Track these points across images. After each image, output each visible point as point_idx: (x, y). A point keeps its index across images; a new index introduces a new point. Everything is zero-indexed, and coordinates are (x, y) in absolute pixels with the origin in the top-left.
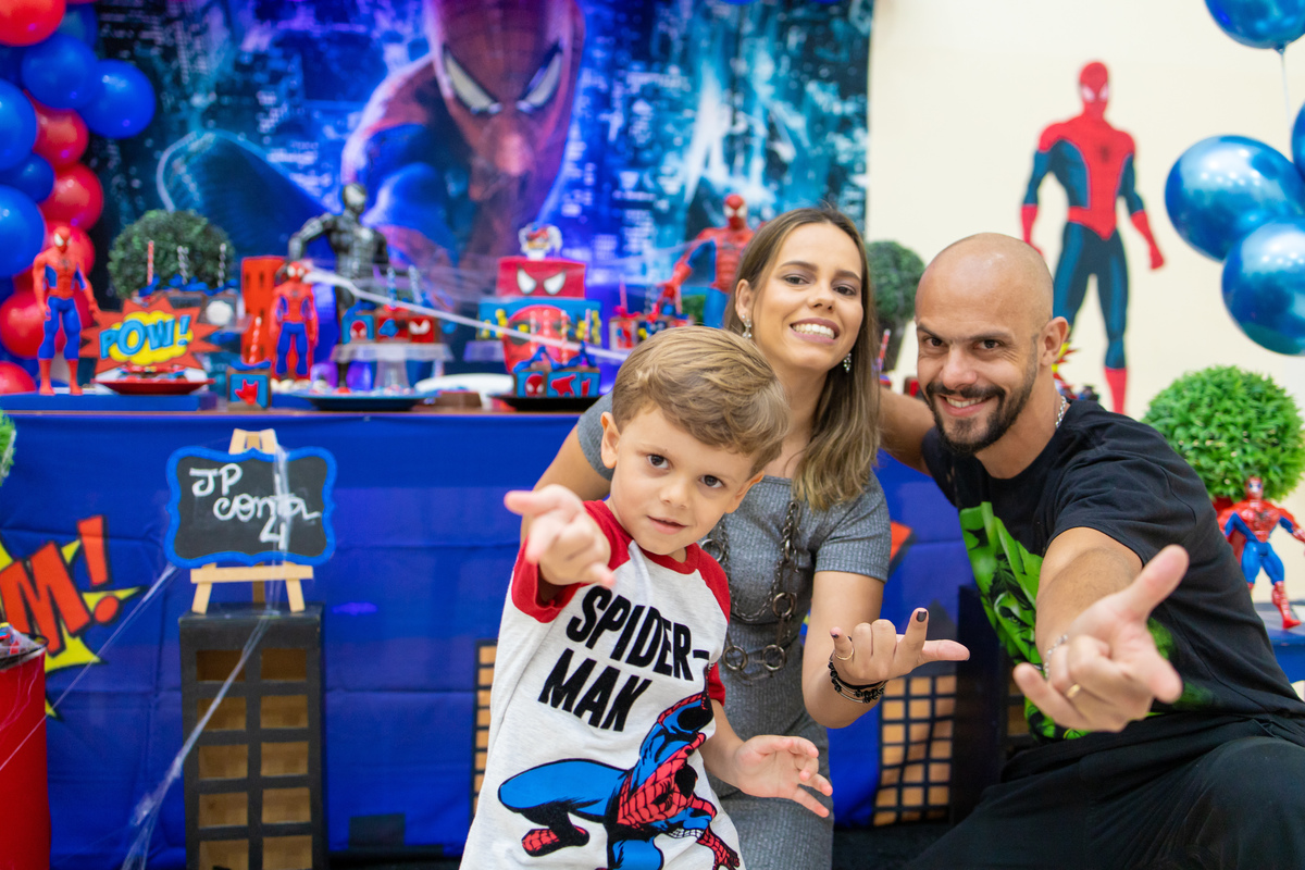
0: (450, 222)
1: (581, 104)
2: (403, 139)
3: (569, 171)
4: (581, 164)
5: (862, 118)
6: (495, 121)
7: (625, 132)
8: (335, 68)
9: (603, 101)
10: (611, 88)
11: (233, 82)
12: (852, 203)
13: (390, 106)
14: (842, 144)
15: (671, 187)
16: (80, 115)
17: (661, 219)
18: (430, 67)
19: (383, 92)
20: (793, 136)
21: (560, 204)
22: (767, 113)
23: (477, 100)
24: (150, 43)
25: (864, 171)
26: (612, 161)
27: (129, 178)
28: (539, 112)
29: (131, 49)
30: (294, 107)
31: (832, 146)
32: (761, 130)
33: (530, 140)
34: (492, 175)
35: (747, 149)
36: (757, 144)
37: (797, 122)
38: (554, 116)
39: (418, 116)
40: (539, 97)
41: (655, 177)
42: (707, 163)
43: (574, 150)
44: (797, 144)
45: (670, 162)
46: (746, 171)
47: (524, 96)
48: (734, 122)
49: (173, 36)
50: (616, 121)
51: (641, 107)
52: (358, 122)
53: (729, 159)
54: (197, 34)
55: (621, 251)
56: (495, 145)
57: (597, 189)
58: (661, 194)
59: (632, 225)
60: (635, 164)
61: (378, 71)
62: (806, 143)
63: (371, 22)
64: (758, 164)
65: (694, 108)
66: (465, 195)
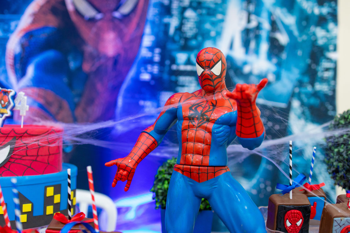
0: (70, 85)
1: (152, 13)
2: (43, 36)
3: (144, 53)
4: (151, 49)
5: (334, 16)
6: (99, 24)
7: (179, 29)
9: (166, 11)
10: (171, 2)
12: (327, 70)
13: (36, 16)
14: (320, 33)
20: (288, 29)
21: (138, 74)
22: (270, 15)
23: (89, 12)
25: (335, 49)
26: (171, 46)
28: (126, 17)
31: (314, 34)
32: (266, 26)
33: (120, 35)
34: (97, 56)
35: (258, 38)
36: (264, 34)
37: (290, 20)
38: (135, 20)
39: (53, 22)
40: (126, 9)
42: (231, 47)
43: (148, 40)
44: (290, 33)
46: (257, 52)
47: (117, 9)
48: (249, 21)
50: (174, 22)
51: (190, 14)
52: (16, 26)
53: (246, 44)
56: (99, 38)
60: (185, 48)
62: (296, 33)
64: (264, 47)
65: (224, 13)
66: (79, 69)
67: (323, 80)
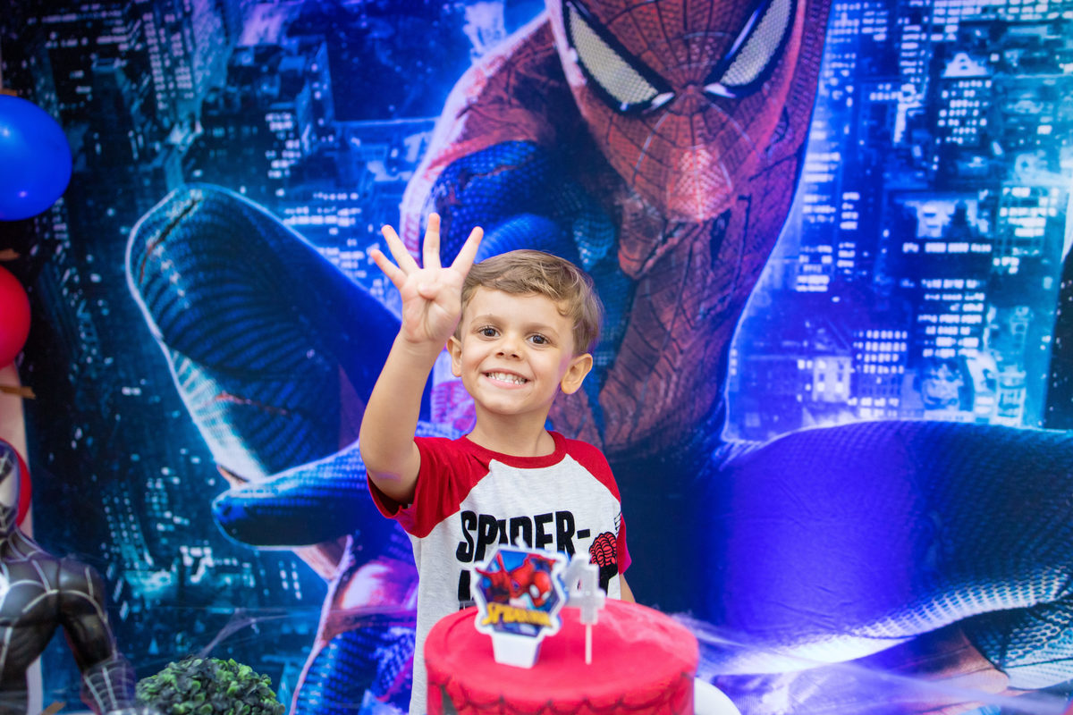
2: (495, 173)
6: (662, 122)
8: (384, 57)
10: (895, 34)
11: (228, 99)
15: (1030, 225)
17: (1001, 291)
18: (544, 33)
19: (463, 92)
21: (789, 273)
23: (630, 88)
24: (112, 51)
27: (85, 271)
29: (86, 66)
30: (320, 132)
33: (730, 155)
39: (523, 126)
40: (744, 71)
41: (990, 208)
45: (1027, 172)
49: (142, 39)
54: (175, 28)
55: (917, 359)
56: (663, 167)
57: (864, 238)
58: (1005, 241)
59: (941, 308)
61: (456, 53)
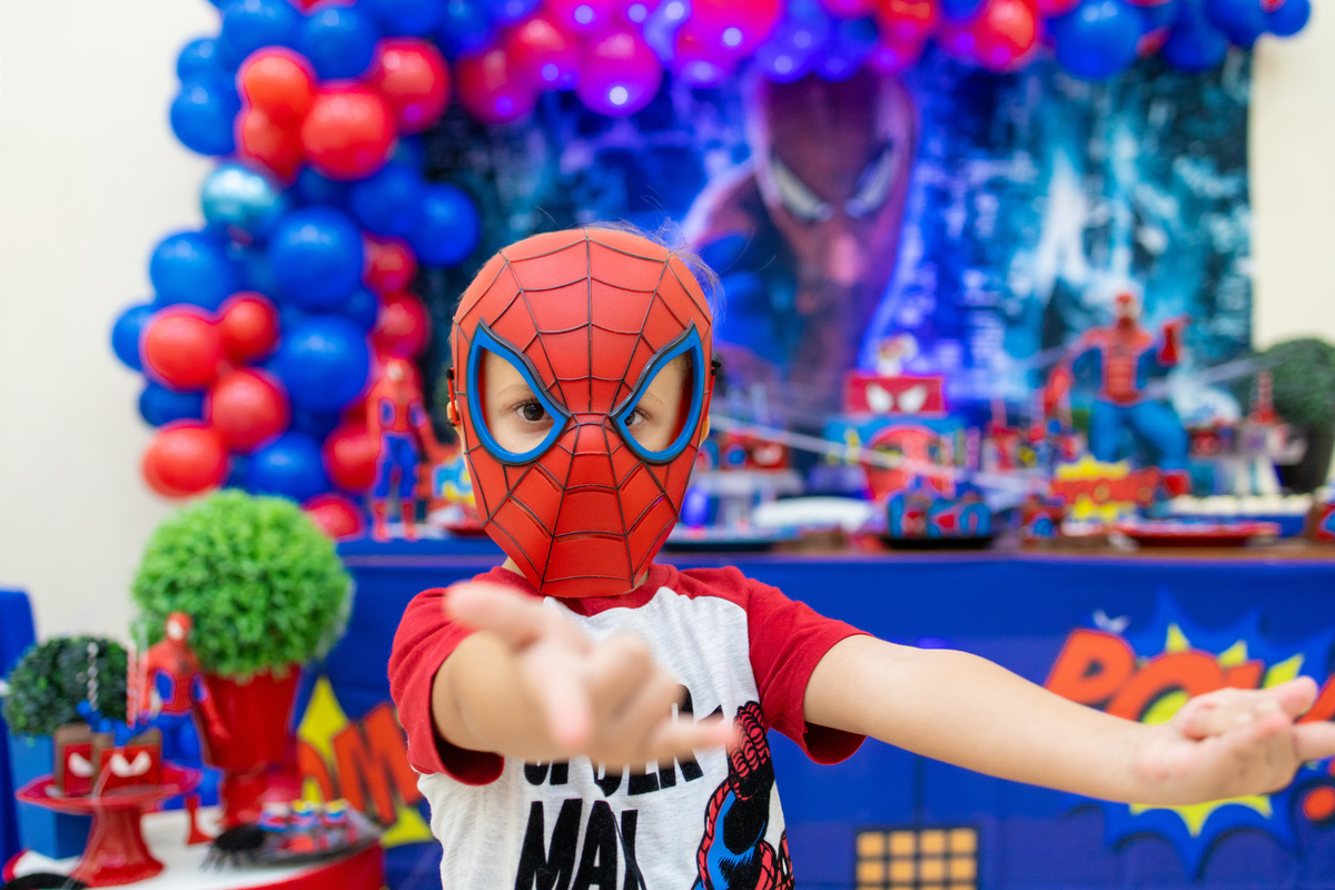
0: (779, 336)
1: (918, 203)
3: (907, 274)
4: (920, 266)
5: (1244, 197)
6: (823, 227)
7: (968, 228)
9: (941, 197)
10: (950, 183)
13: (715, 218)
14: (1221, 226)
15: (1021, 287)
16: (406, 241)
17: (1011, 322)
19: (707, 202)
20: (1162, 222)
21: (897, 312)
22: (1131, 198)
23: (802, 202)
25: (1248, 256)
26: (955, 259)
28: (872, 215)
32: (1123, 218)
33: (863, 242)
34: (823, 284)
35: (1108, 241)
36: (1120, 234)
37: (1165, 206)
38: (887, 216)
39: (742, 226)
40: (872, 195)
41: (1003, 275)
42: (1061, 257)
43: (912, 250)
44: (1168, 230)
45: (1020, 260)
46: (1107, 264)
47: (854, 194)
48: (1093, 211)
50: (956, 218)
51: (987, 203)
53: (1088, 250)
55: (968, 360)
56: (824, 253)
57: (938, 292)
58: (1008, 294)
60: (980, 260)
61: (696, 180)
63: (691, 130)
64: (1122, 256)
66: (792, 307)
67: (1231, 313)
